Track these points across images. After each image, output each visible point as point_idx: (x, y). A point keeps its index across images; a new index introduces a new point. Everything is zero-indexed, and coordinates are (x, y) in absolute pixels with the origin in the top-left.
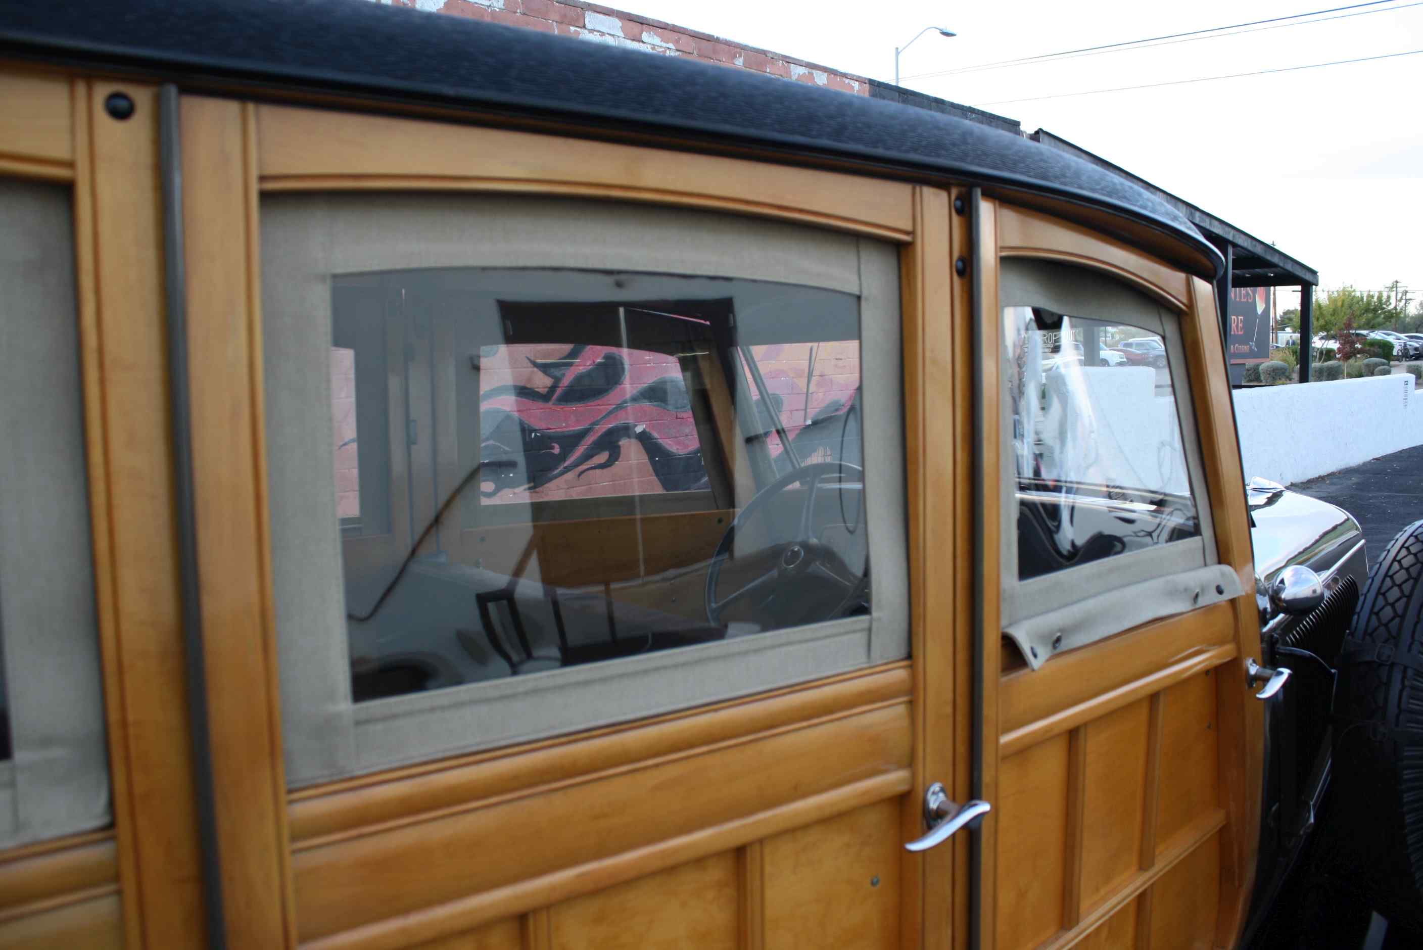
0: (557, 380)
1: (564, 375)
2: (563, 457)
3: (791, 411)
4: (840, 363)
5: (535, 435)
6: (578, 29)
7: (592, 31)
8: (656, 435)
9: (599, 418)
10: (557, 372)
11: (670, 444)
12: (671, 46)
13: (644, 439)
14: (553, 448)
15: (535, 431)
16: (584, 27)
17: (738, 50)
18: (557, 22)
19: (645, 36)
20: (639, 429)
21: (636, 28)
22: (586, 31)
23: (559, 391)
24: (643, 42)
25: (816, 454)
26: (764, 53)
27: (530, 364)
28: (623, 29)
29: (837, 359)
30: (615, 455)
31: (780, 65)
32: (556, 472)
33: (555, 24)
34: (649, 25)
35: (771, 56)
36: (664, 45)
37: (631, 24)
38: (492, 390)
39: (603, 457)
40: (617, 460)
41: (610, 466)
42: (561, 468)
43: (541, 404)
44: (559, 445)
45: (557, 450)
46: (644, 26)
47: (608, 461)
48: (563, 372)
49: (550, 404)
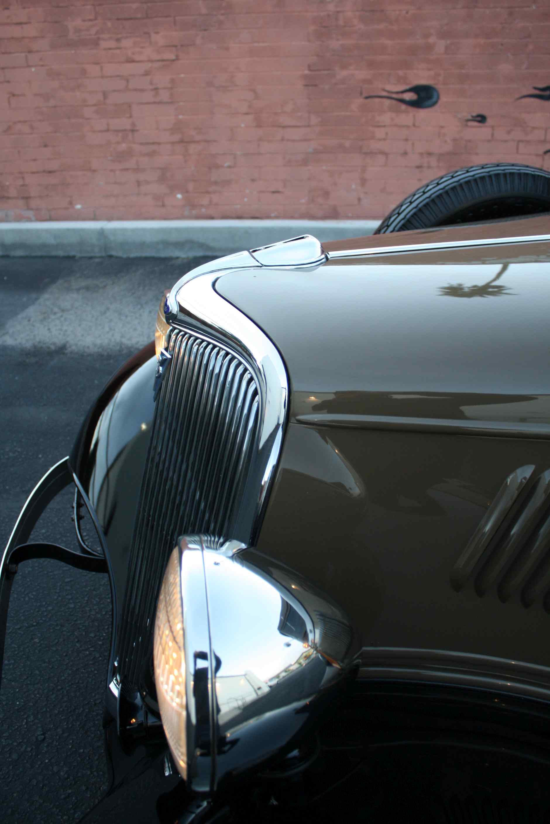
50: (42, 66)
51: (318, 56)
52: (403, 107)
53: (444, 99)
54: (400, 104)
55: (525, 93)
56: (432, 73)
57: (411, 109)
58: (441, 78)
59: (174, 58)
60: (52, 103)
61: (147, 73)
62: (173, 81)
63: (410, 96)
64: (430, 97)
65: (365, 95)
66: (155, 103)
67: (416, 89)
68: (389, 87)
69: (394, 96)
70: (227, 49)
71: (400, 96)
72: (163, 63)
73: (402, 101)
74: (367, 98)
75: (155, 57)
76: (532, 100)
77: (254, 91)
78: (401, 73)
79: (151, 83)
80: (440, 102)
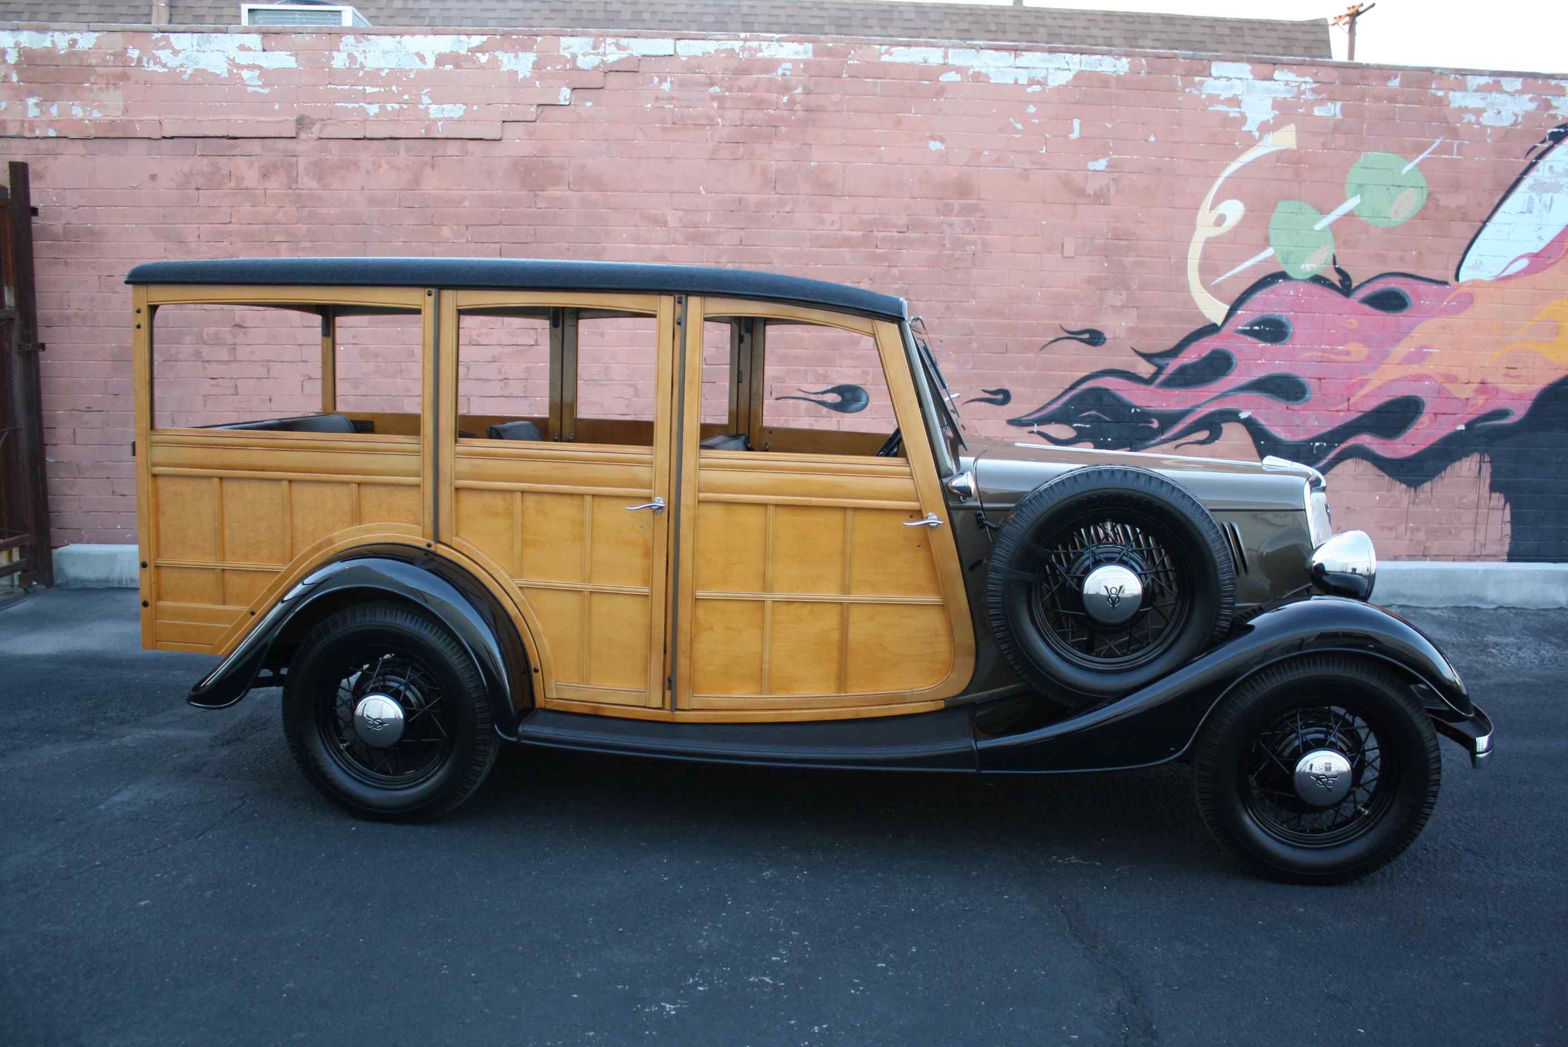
0: (1160, 369)
1: (1168, 364)
2: (1162, 430)
3: (1435, 414)
4: (1512, 372)
5: (1135, 411)
6: (1203, 79)
7: (1217, 78)
8: (1262, 421)
9: (1202, 402)
10: (1159, 361)
11: (1278, 432)
12: (1308, 79)
13: (1250, 424)
14: (1152, 422)
15: (1135, 407)
16: (1210, 75)
17: (1395, 72)
18: (1181, 75)
19: (1277, 75)
20: (1243, 415)
21: (1266, 69)
22: (1211, 79)
23: (1161, 378)
24: (1275, 80)
25: (1469, 459)
26: (1430, 70)
27: (1134, 353)
28: (1252, 72)
29: (1508, 368)
30: (1215, 434)
31: (1451, 79)
32: (1153, 442)
33: (1179, 77)
34: (1284, 64)
35: (1439, 71)
36: (1300, 79)
37: (1263, 66)
38: (1098, 372)
39: (1203, 435)
40: (1217, 439)
41: (1210, 443)
42: (1158, 439)
43: (1142, 386)
44: (1158, 419)
45: (1155, 424)
46: (1276, 66)
47: (1207, 439)
48: (1167, 362)
49: (1152, 387)
50: (355, 344)
51: (716, 347)
52: (825, 410)
53: (873, 402)
54: (821, 407)
55: (973, 397)
56: (859, 371)
57: (833, 413)
58: (870, 378)
59: (533, 343)
60: (363, 390)
61: (494, 360)
62: (528, 370)
63: (833, 398)
64: (857, 400)
65: (775, 395)
66: (502, 396)
67: (839, 390)
68: (806, 387)
69: (813, 397)
70: (602, 335)
71: (820, 398)
72: (518, 348)
73: (823, 403)
74: (777, 399)
75: (506, 340)
76: (982, 403)
77: (635, 387)
78: (820, 370)
79: (500, 372)
80: (869, 405)
